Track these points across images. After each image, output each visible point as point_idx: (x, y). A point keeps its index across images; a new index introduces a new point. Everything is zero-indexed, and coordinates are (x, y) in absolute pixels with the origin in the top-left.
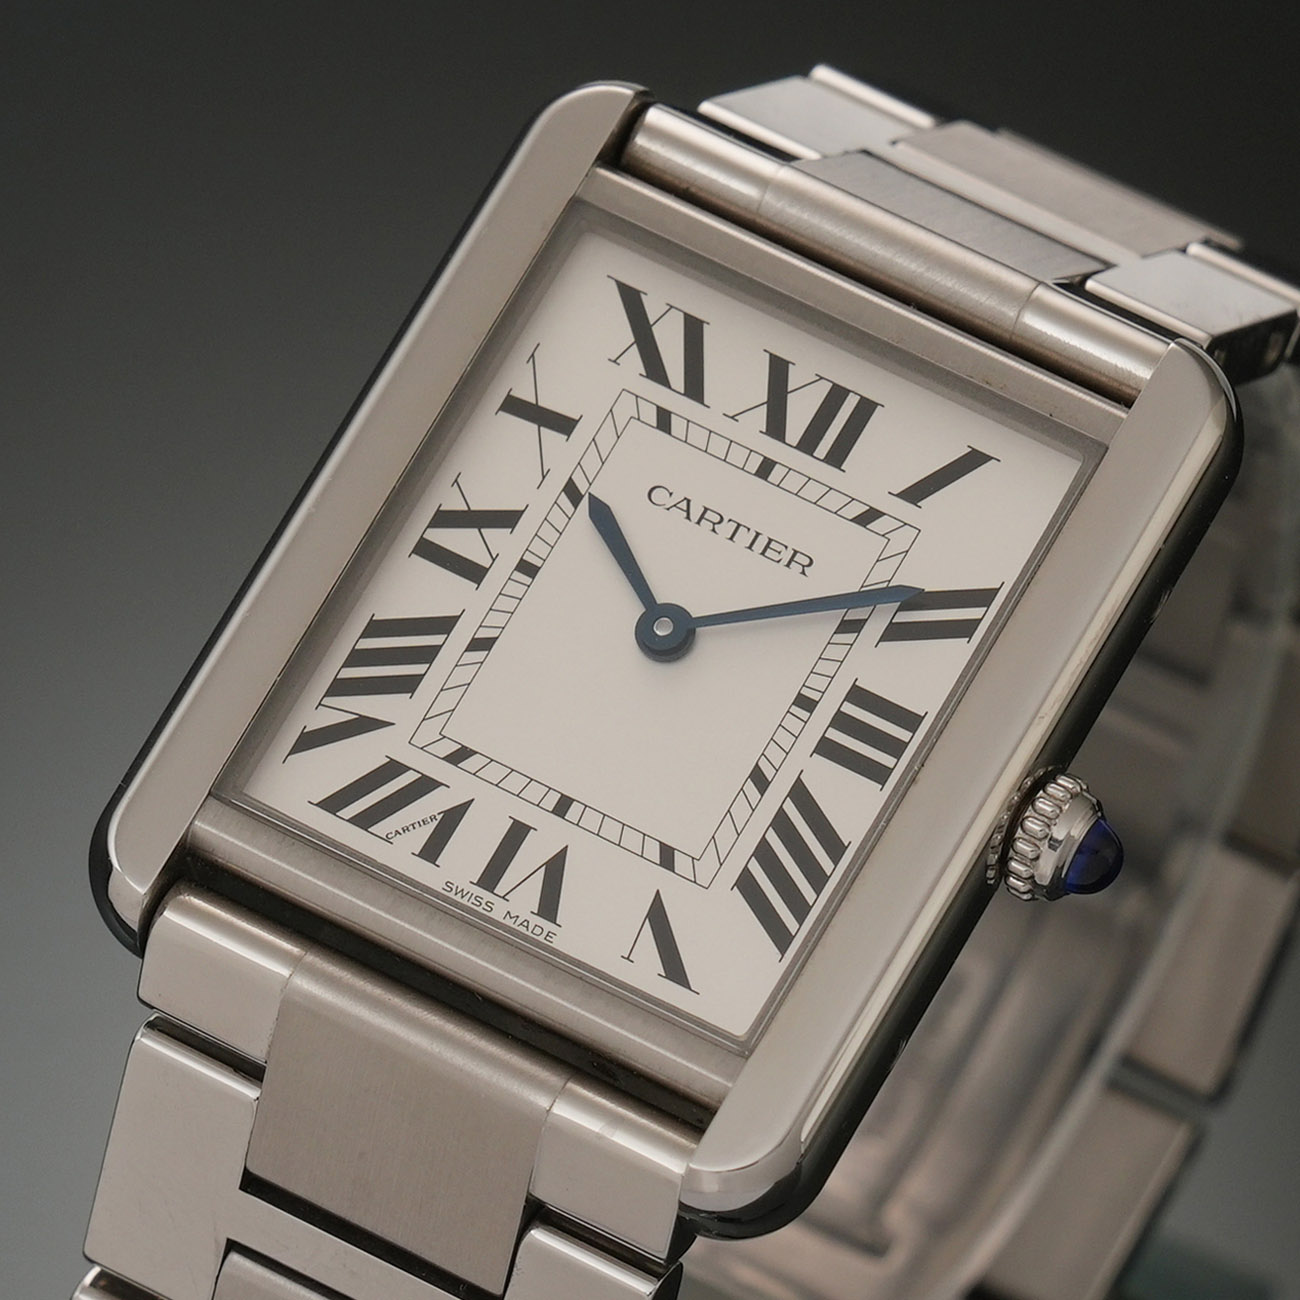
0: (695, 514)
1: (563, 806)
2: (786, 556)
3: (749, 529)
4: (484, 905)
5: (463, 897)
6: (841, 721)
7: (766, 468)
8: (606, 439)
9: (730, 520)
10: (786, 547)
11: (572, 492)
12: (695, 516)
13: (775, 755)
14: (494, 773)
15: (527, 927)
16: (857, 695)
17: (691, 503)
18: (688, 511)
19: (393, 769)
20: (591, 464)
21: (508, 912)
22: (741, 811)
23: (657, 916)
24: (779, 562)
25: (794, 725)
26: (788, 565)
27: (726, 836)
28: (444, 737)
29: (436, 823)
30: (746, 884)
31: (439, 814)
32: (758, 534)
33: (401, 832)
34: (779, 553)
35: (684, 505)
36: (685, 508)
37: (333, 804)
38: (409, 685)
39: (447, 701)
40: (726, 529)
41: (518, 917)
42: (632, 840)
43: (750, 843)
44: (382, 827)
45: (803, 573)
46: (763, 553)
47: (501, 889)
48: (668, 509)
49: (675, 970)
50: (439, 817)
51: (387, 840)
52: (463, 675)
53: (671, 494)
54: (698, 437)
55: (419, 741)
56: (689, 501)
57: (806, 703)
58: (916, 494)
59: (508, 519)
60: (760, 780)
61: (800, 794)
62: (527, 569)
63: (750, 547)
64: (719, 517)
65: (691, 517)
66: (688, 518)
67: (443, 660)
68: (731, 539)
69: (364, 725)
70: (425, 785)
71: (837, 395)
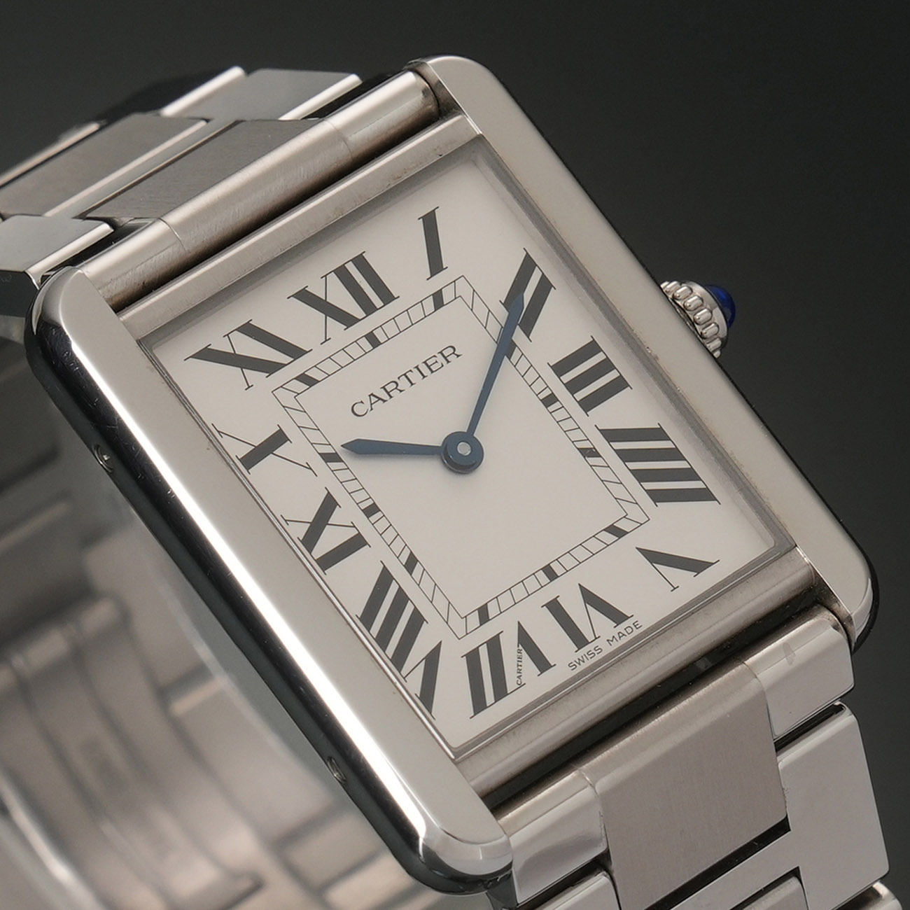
0: (384, 396)
1: (550, 573)
2: (441, 359)
3: (411, 371)
4: (596, 652)
5: (584, 662)
6: (573, 387)
7: (373, 340)
8: (302, 419)
9: (399, 378)
10: (435, 356)
11: (330, 458)
12: (385, 396)
13: (576, 435)
14: (506, 601)
15: (624, 635)
16: (560, 368)
17: (374, 394)
18: (380, 399)
19: (472, 658)
20: (315, 437)
21: (608, 640)
22: (605, 474)
23: (654, 557)
24: (443, 366)
25: (560, 415)
26: (448, 362)
27: (619, 491)
28: (466, 617)
29: (523, 651)
30: (657, 496)
31: (518, 646)
32: (417, 367)
33: (519, 674)
34: (436, 362)
35: (374, 399)
36: (377, 399)
37: (479, 704)
38: (417, 621)
39: (440, 603)
40: (403, 383)
41: (614, 637)
42: (594, 545)
43: (631, 481)
44: (511, 683)
45: (458, 356)
46: (432, 372)
47: (590, 637)
48: (372, 409)
49: (697, 566)
50: (521, 647)
51: (521, 686)
52: (427, 585)
53: (362, 402)
54: (329, 367)
55: (461, 633)
56: (372, 394)
57: (550, 400)
58: (436, 265)
59: (329, 505)
60: (589, 453)
61: (611, 435)
62: (371, 510)
63: (424, 377)
64: (394, 384)
65: (385, 399)
66: (384, 401)
67: (410, 591)
68: (412, 384)
69: (432, 660)
70: (494, 645)
71: (342, 273)
